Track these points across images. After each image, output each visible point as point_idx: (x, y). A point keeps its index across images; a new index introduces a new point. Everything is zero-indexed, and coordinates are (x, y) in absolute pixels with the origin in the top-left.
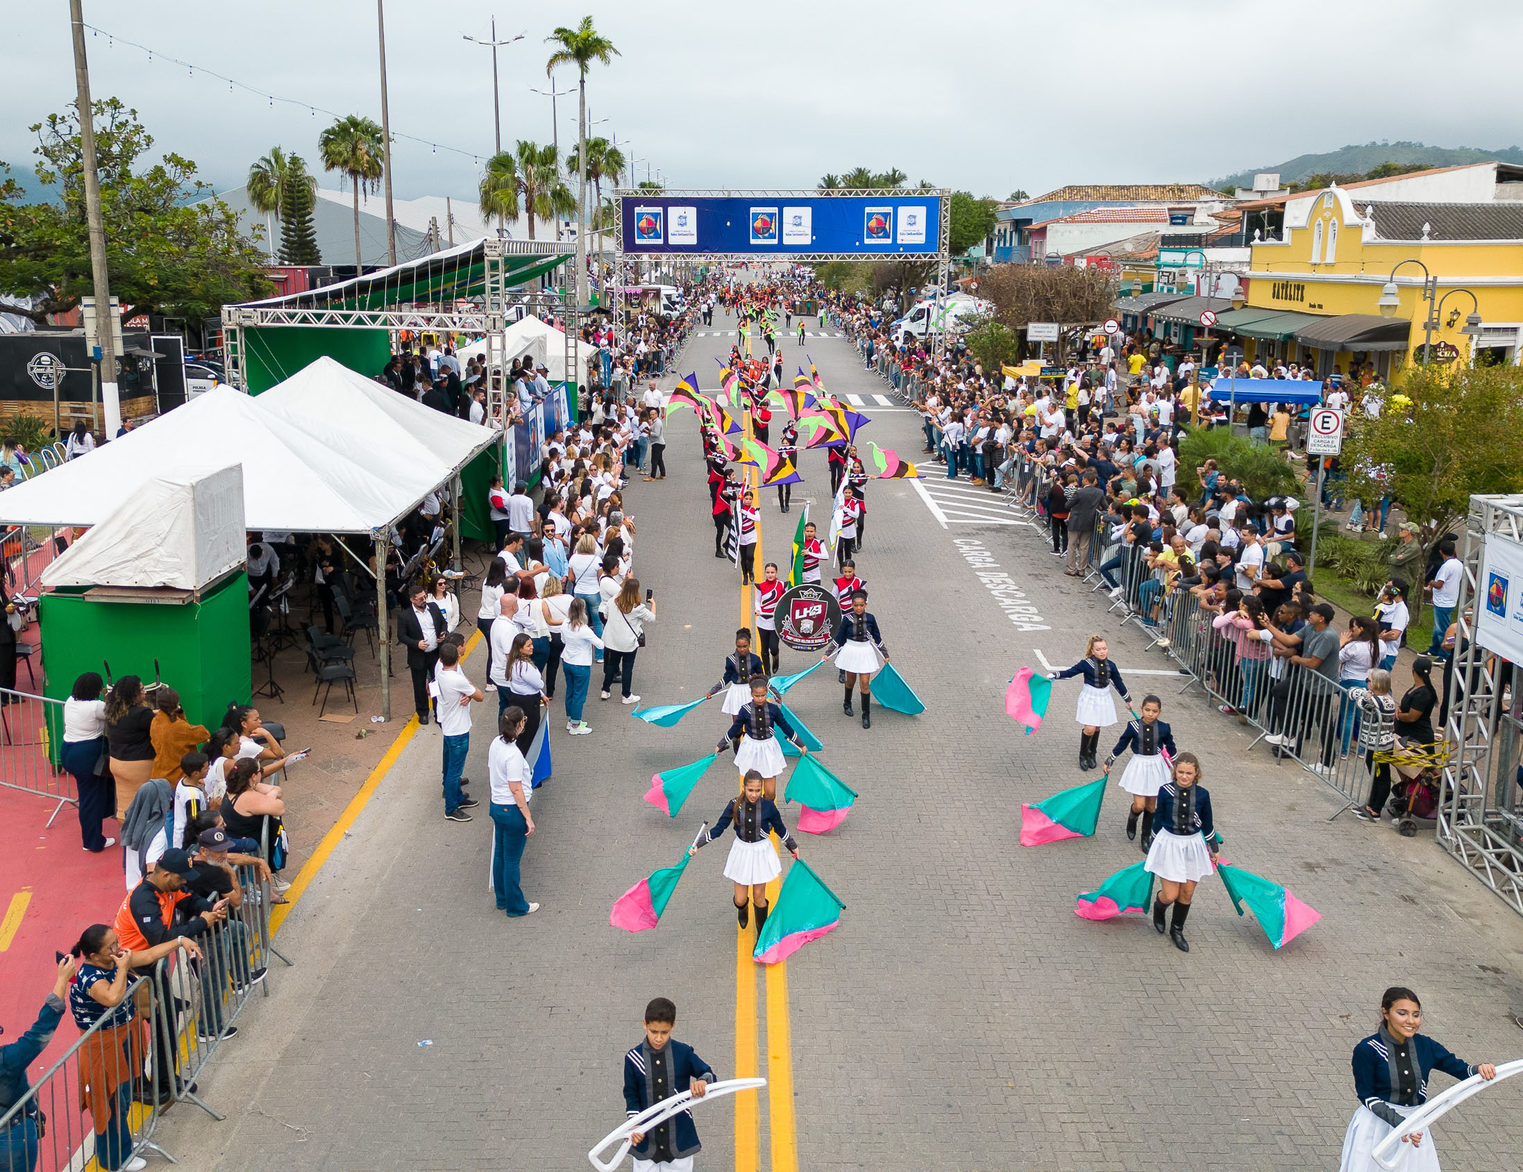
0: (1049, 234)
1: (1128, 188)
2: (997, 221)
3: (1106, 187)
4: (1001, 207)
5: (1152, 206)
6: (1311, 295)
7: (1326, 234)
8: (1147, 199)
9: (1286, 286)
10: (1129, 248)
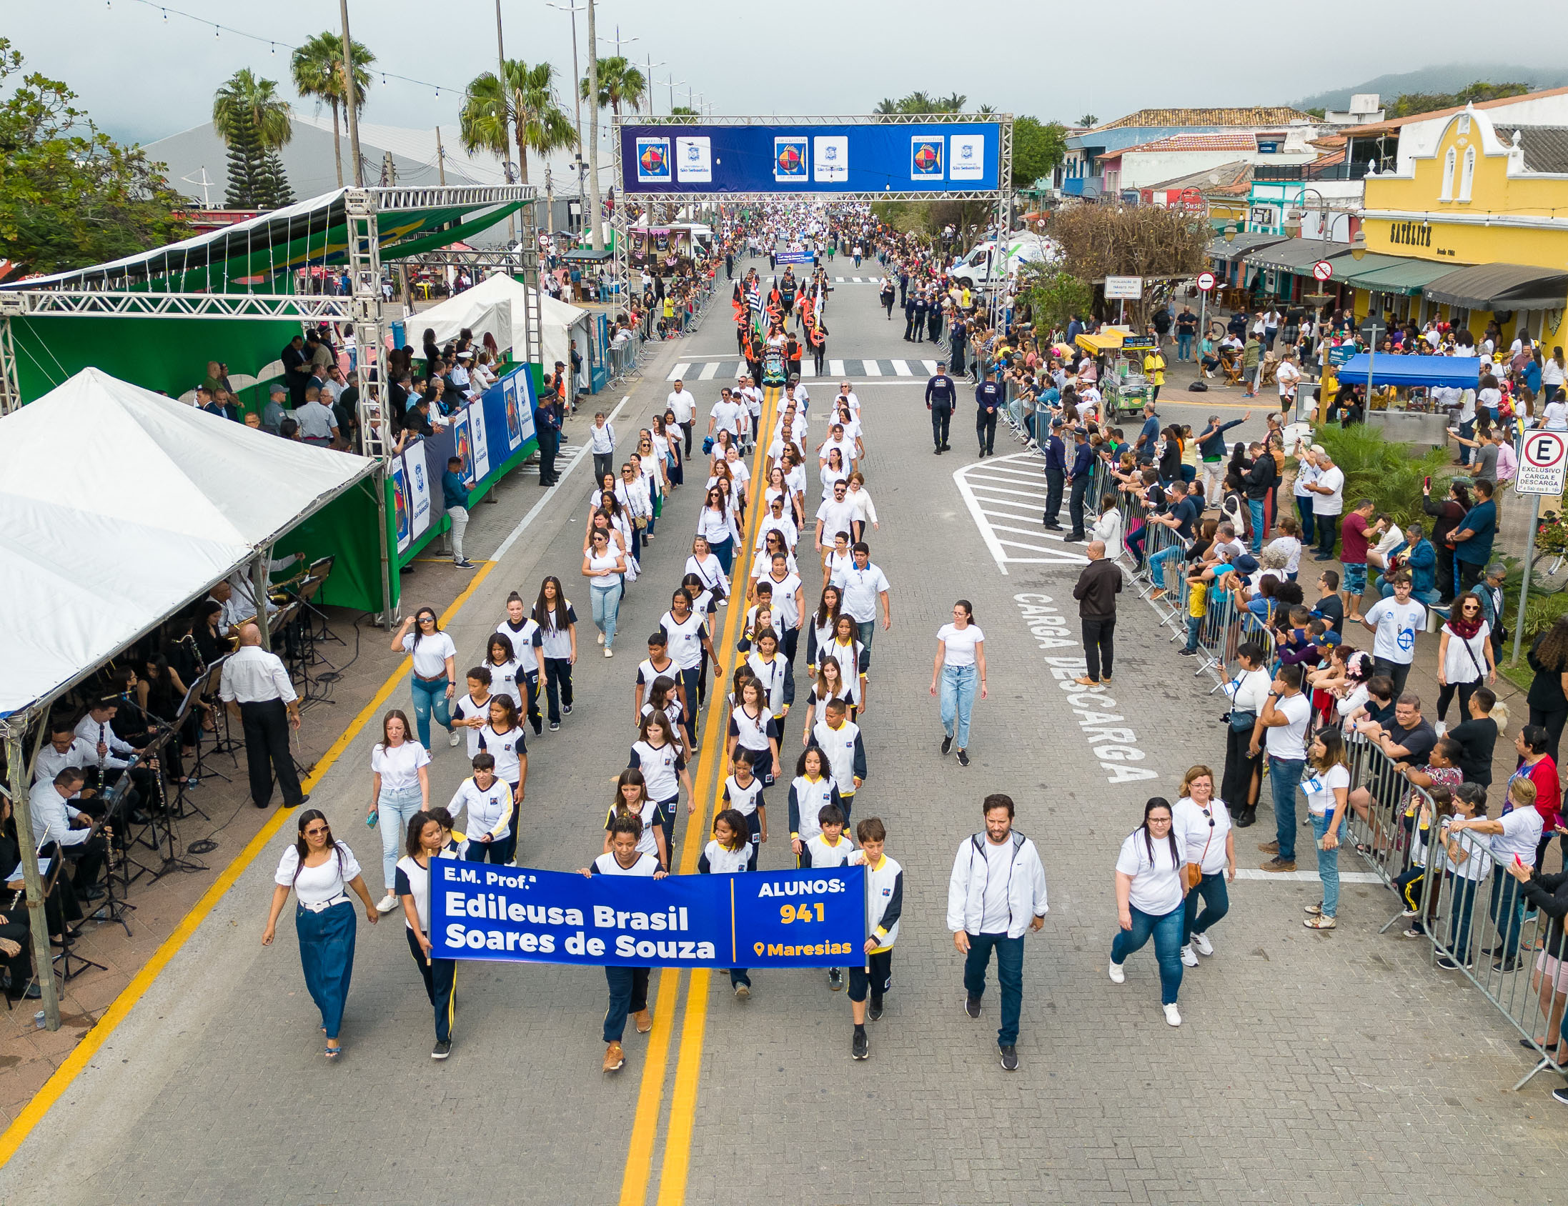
0: (1123, 163)
1: (1210, 111)
2: (1066, 149)
3: (1186, 111)
4: (1071, 134)
5: (1238, 132)
6: (1439, 239)
7: (1460, 166)
8: (1232, 125)
9: (1407, 227)
10: (1215, 180)
